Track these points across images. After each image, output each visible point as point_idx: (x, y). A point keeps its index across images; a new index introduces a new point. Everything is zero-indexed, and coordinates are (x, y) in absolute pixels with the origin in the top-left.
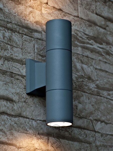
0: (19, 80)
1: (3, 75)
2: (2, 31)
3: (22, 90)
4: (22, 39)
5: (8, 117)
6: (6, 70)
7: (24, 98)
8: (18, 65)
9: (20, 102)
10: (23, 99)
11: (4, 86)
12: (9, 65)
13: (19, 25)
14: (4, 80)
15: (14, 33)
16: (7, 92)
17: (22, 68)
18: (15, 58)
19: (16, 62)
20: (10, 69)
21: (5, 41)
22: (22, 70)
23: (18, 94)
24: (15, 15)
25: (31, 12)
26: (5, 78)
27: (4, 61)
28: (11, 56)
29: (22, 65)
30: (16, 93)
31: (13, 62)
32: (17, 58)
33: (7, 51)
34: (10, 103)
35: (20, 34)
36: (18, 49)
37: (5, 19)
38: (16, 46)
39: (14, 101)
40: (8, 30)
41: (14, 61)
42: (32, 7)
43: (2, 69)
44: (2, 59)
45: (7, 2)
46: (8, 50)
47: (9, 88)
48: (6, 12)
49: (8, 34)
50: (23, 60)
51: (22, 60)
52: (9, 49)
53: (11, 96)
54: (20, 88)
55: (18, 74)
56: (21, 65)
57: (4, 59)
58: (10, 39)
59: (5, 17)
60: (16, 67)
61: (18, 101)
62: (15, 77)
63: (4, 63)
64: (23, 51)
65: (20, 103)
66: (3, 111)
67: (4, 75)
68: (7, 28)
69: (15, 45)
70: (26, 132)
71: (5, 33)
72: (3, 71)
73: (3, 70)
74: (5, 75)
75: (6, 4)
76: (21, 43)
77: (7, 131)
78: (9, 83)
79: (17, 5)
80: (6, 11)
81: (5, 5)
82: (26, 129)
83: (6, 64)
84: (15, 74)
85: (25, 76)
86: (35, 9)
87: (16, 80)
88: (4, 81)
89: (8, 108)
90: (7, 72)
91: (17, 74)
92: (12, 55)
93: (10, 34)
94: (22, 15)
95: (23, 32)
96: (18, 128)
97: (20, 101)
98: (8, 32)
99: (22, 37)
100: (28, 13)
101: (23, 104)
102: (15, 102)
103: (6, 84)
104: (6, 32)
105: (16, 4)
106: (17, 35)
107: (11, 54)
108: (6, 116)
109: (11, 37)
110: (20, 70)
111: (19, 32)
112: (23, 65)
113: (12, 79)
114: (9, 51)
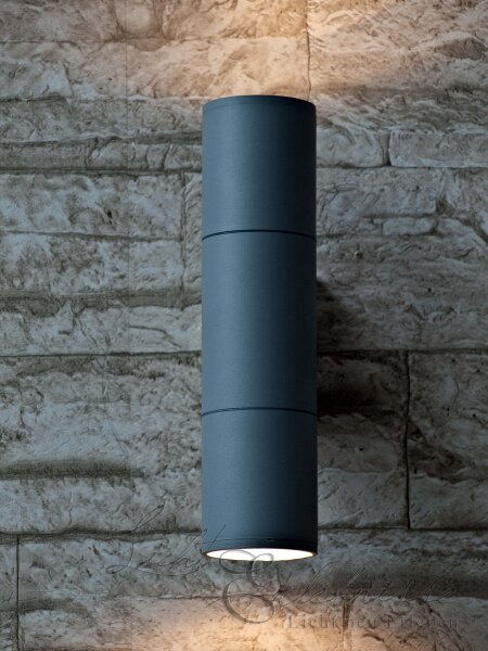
0: (161, 380)
1: (70, 374)
2: (64, 188)
3: (180, 416)
4: (183, 196)
5: (101, 546)
6: (87, 350)
7: (194, 450)
8: (161, 315)
9: (168, 472)
10: (191, 454)
11: (79, 419)
12: (107, 325)
13: (161, 139)
14: (78, 394)
15: (135, 178)
16: (97, 441)
17: (181, 321)
18: (138, 288)
19: (145, 305)
20: (112, 341)
21: (84, 228)
22: (184, 328)
23: (156, 438)
24: (138, 101)
25: (238, 56)
26: (83, 386)
27: (76, 315)
28: (119, 285)
29: (182, 310)
30: (143, 435)
31: (125, 310)
32: (149, 286)
33: (95, 266)
34: (112, 484)
35: (170, 177)
36: (154, 244)
37: (81, 136)
38: (147, 234)
39: (138, 470)
40: (100, 175)
41: (133, 301)
42: (246, 33)
43: (65, 351)
44: (67, 307)
45: (87, 57)
46: (100, 261)
47: (106, 425)
48: (87, 102)
49: (94, 195)
50: (186, 284)
51: (181, 288)
52: (106, 258)
53: (113, 454)
54: (171, 411)
55: (155, 353)
56: (176, 312)
57: (73, 307)
58: (109, 214)
59: (82, 124)
60: (145, 325)
61: (157, 467)
62: (141, 368)
63: (74, 323)
64: (189, 246)
65: (172, 474)
66: (73, 524)
67: (78, 375)
68: (91, 169)
69: (138, 233)
70: (208, 592)
71: (82, 195)
72: (71, 358)
73: (70, 355)
74: (82, 370)
75: (87, 68)
76: (176, 214)
77: (96, 604)
78: (105, 400)
79: (149, 53)
80: (84, 97)
81: (77, 72)
82: (204, 581)
83: (88, 325)
84: (141, 358)
85: (198, 354)
86: (262, 36)
87: (148, 379)
88: (76, 399)
89: (99, 506)
90: (90, 357)
91: (151, 354)
92: (122, 277)
93: (110, 191)
94: (181, 89)
95: (186, 164)
96: (159, 582)
97: (173, 464)
98: (97, 183)
99: (184, 185)
100: (215, 69)
101: (190, 477)
102: (142, 475)
103: (87, 410)
104: (85, 188)
105: (141, 50)
106: (148, 187)
107: (116, 274)
108: (90, 542)
109: (117, 200)
110: (170, 333)
111: (162, 170)
112: (189, 309)
113: (121, 380)
114: (107, 266)
